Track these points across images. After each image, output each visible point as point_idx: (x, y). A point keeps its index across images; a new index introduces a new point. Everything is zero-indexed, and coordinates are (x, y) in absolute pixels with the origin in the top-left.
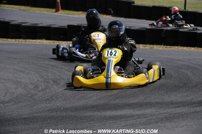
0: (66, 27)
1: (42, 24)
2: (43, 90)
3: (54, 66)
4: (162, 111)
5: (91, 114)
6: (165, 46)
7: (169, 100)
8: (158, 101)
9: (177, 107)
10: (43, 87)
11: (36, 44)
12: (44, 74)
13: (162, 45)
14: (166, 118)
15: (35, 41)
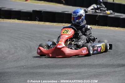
0: (32, 12)
1: (15, 9)
2: (13, 54)
3: (21, 38)
4: (92, 70)
5: (44, 71)
6: (98, 26)
7: (98, 63)
8: (90, 63)
9: (103, 68)
10: (13, 52)
11: (10, 23)
12: (15, 43)
13: (96, 25)
14: (94, 75)
15: (10, 20)
